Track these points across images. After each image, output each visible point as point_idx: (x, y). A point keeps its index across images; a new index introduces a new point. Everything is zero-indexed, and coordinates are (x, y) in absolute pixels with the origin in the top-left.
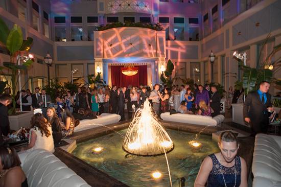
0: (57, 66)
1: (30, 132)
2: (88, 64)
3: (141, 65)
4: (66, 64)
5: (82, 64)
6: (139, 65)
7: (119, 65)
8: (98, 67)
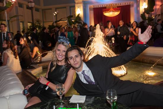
0: (44, 11)
1: (3, 53)
2: (70, 7)
3: (124, 5)
4: (51, 9)
5: (65, 7)
6: (122, 5)
7: (101, 6)
8: (79, 9)
